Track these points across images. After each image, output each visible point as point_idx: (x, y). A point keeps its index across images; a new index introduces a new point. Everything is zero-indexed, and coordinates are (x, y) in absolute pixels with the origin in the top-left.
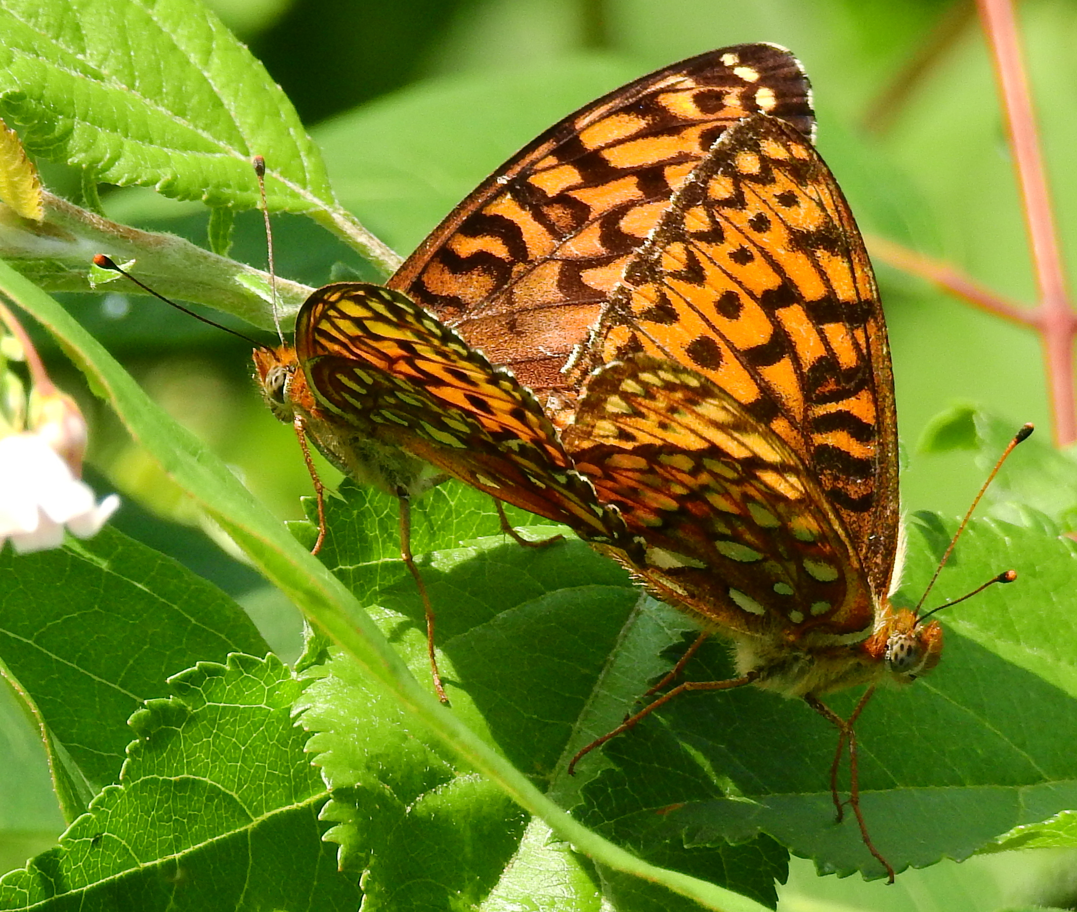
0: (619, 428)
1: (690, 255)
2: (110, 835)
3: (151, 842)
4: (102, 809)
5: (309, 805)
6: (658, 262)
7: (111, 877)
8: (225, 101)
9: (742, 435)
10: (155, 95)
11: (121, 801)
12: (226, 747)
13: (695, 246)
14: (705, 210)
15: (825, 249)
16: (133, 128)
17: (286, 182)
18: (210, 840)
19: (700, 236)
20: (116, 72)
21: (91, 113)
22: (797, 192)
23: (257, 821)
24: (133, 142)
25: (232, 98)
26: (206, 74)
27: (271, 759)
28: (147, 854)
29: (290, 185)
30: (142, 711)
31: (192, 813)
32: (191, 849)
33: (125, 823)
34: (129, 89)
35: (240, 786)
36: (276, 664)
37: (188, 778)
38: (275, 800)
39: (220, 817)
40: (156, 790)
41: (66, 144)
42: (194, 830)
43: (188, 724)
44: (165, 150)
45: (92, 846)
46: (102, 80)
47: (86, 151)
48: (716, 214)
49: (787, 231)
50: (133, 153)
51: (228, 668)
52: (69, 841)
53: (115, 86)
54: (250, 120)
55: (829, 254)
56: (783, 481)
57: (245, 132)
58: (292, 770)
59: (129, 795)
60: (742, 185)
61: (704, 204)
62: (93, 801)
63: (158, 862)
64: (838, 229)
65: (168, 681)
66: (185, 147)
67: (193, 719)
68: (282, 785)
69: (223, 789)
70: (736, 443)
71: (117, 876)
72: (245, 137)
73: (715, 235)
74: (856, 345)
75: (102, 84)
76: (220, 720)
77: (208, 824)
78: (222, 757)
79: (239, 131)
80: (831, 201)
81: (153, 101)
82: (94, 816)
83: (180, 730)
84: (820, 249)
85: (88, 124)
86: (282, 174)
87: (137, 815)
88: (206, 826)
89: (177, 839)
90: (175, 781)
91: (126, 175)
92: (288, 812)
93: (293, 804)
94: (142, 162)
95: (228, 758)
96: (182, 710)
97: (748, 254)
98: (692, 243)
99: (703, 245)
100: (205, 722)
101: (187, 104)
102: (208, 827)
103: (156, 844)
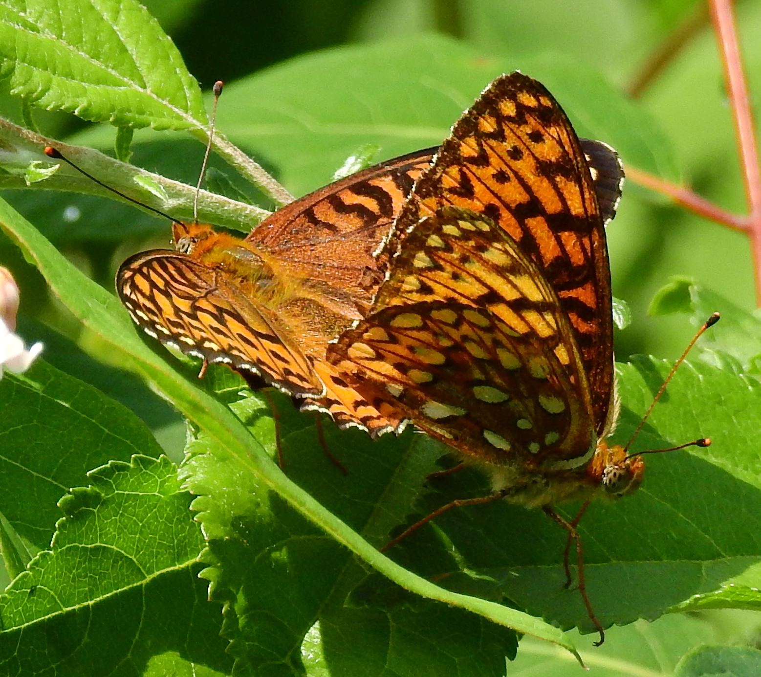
0: (421, 282)
1: (463, 175)
2: (42, 587)
3: (72, 593)
4: (37, 568)
5: (188, 567)
6: (440, 180)
7: (42, 618)
8: (129, 48)
9: (516, 277)
10: (77, 44)
11: (51, 563)
12: (129, 523)
13: (468, 168)
14: (476, 140)
15: (562, 175)
16: (60, 67)
17: (173, 108)
18: (115, 592)
19: (472, 160)
20: (49, 26)
21: (28, 57)
22: (543, 131)
23: (149, 578)
24: (59, 78)
25: (134, 46)
26: (115, 28)
27: (161, 532)
28: (68, 602)
29: (176, 110)
30: (68, 496)
31: (103, 571)
32: (101, 598)
33: (53, 579)
34: (58, 39)
35: (138, 552)
36: (166, 463)
37: (100, 546)
38: (163, 563)
39: (122, 574)
40: (77, 554)
41: (10, 80)
42: (103, 584)
43: (102, 505)
44: (83, 84)
45: (29, 595)
46: (38, 32)
47: (24, 85)
48: (484, 144)
49: (535, 161)
50: (59, 86)
51: (132, 465)
52: (13, 592)
53: (48, 36)
54: (147, 62)
55: (566, 180)
56: (542, 319)
57: (143, 71)
58: (176, 541)
59: (57, 558)
60: (503, 124)
61: (475, 135)
62: (31, 562)
63: (77, 607)
64: (572, 162)
65: (88, 474)
66: (98, 82)
67: (105, 503)
68: (168, 551)
69: (125, 554)
70: (510, 286)
71: (47, 617)
72: (143, 74)
73: (482, 160)
74: (584, 249)
75: (38, 34)
76: (125, 503)
77: (114, 580)
78: (125, 530)
79: (138, 70)
80: (568, 139)
81: (75, 48)
82: (31, 573)
83: (95, 511)
84: (558, 175)
85: (26, 64)
86: (170, 102)
87: (62, 573)
88: (112, 581)
89: (91, 591)
90: (91, 548)
91: (54, 103)
92: (172, 571)
93: (176, 565)
94: (66, 93)
95: (130, 531)
96: (97, 496)
97: (507, 176)
98: (465, 166)
99: (474, 168)
100: (114, 505)
101: (100, 50)
102: (114, 582)
103: (75, 594)
